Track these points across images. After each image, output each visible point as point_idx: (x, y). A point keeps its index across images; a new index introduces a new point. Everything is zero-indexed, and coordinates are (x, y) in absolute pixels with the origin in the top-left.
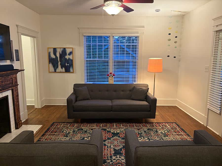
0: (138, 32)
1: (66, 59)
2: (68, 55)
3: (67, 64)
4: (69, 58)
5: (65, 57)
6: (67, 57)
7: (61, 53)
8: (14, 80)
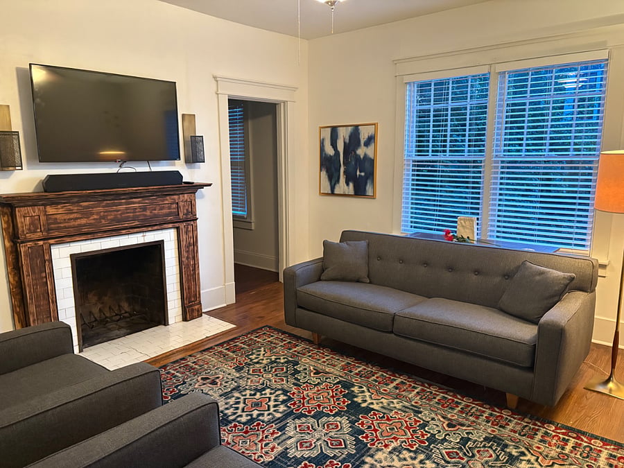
0: (605, 43)
1: (357, 157)
2: (364, 145)
3: (360, 172)
4: (365, 155)
5: (355, 153)
6: (361, 152)
7: (347, 141)
8: (184, 206)
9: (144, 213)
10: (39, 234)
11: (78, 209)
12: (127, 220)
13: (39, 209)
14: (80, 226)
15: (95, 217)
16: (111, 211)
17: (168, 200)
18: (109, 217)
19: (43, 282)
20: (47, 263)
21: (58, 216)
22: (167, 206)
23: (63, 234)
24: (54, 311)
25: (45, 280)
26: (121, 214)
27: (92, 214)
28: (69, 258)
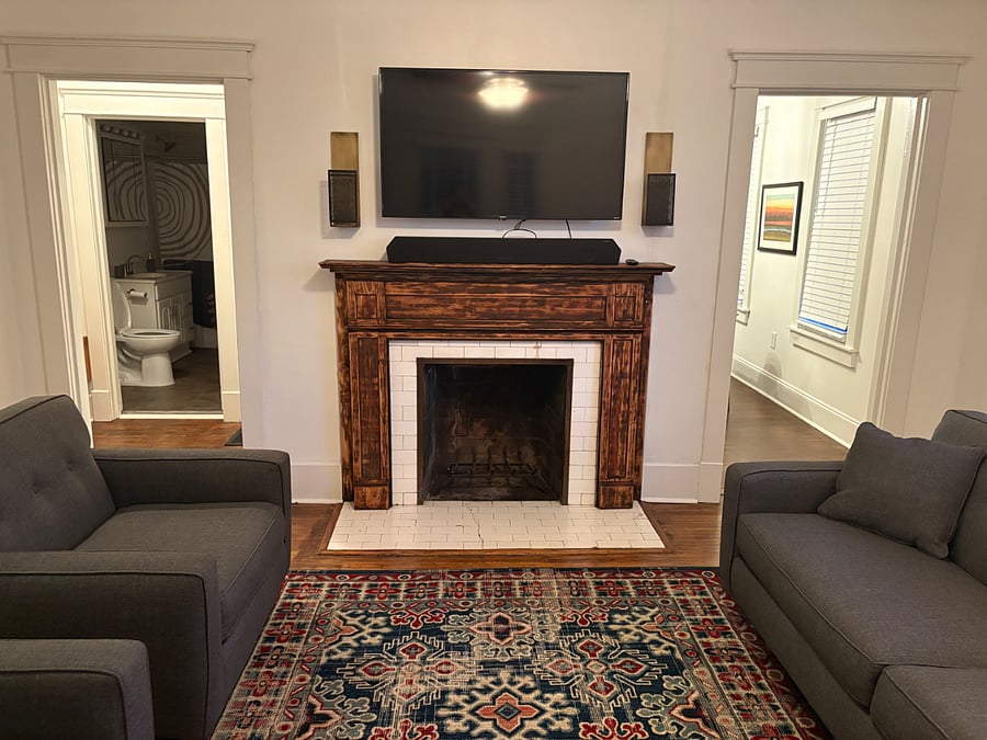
8: (618, 305)
9: (540, 309)
10: (373, 321)
11: (431, 292)
12: (508, 317)
13: (376, 286)
14: (433, 317)
15: (457, 306)
16: (483, 300)
17: (588, 291)
18: (478, 310)
19: (374, 391)
20: (381, 365)
21: (402, 299)
22: (585, 300)
23: (405, 326)
24: (384, 435)
25: (376, 388)
26: (499, 307)
27: (453, 301)
28: (415, 364)
